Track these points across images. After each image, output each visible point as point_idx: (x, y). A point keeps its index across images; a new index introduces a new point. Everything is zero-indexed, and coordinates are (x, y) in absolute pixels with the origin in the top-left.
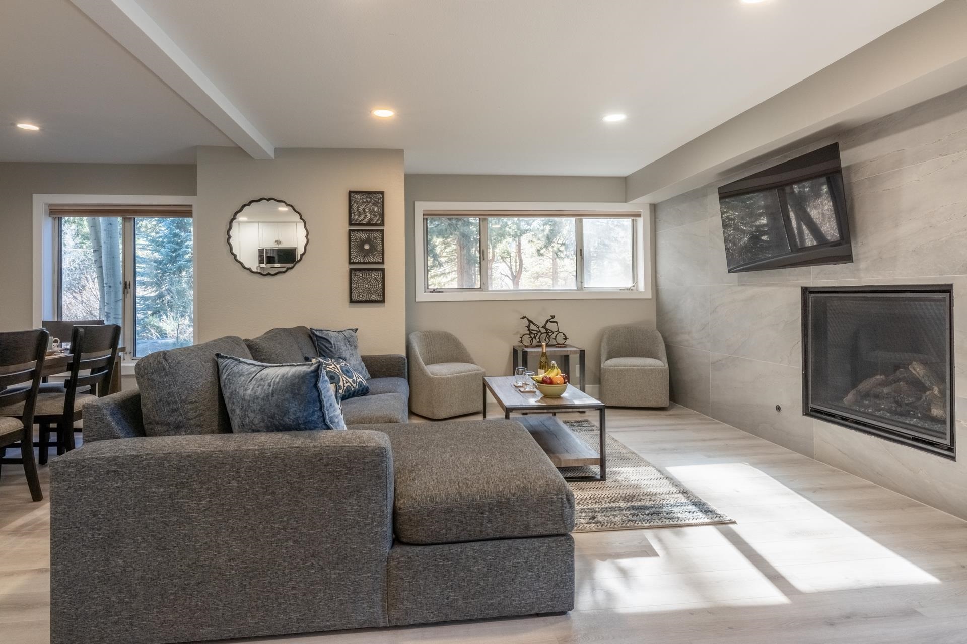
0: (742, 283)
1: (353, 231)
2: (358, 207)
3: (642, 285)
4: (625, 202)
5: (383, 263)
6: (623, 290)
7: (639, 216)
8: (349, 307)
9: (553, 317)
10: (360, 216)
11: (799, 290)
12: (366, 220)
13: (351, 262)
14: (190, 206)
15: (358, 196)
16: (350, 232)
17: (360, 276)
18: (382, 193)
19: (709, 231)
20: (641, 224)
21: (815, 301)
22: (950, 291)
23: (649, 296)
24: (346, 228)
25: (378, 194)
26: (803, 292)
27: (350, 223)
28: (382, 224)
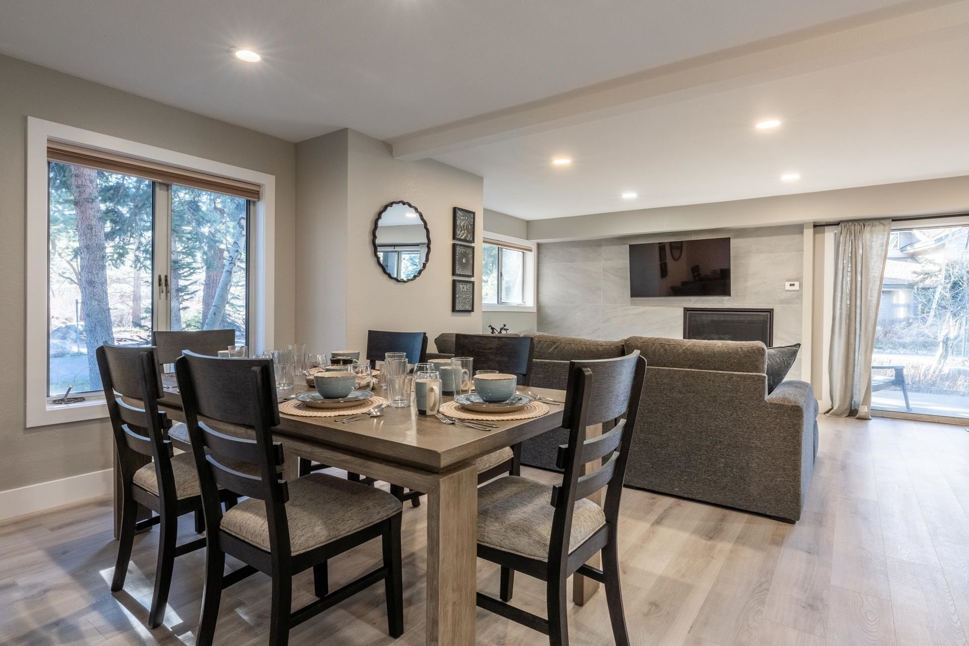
0: (633, 304)
1: (458, 245)
2: (461, 222)
3: (530, 302)
4: (527, 239)
5: (473, 276)
6: (519, 305)
7: (531, 251)
8: (452, 316)
9: (505, 325)
10: (461, 231)
11: (683, 309)
12: (463, 236)
13: (454, 274)
14: (259, 186)
15: (459, 213)
16: (454, 246)
17: (460, 287)
18: (474, 213)
19: (603, 269)
20: (531, 257)
21: (690, 315)
22: (771, 311)
23: (535, 310)
24: (450, 242)
25: (471, 214)
26: (684, 310)
27: (454, 238)
28: (473, 241)
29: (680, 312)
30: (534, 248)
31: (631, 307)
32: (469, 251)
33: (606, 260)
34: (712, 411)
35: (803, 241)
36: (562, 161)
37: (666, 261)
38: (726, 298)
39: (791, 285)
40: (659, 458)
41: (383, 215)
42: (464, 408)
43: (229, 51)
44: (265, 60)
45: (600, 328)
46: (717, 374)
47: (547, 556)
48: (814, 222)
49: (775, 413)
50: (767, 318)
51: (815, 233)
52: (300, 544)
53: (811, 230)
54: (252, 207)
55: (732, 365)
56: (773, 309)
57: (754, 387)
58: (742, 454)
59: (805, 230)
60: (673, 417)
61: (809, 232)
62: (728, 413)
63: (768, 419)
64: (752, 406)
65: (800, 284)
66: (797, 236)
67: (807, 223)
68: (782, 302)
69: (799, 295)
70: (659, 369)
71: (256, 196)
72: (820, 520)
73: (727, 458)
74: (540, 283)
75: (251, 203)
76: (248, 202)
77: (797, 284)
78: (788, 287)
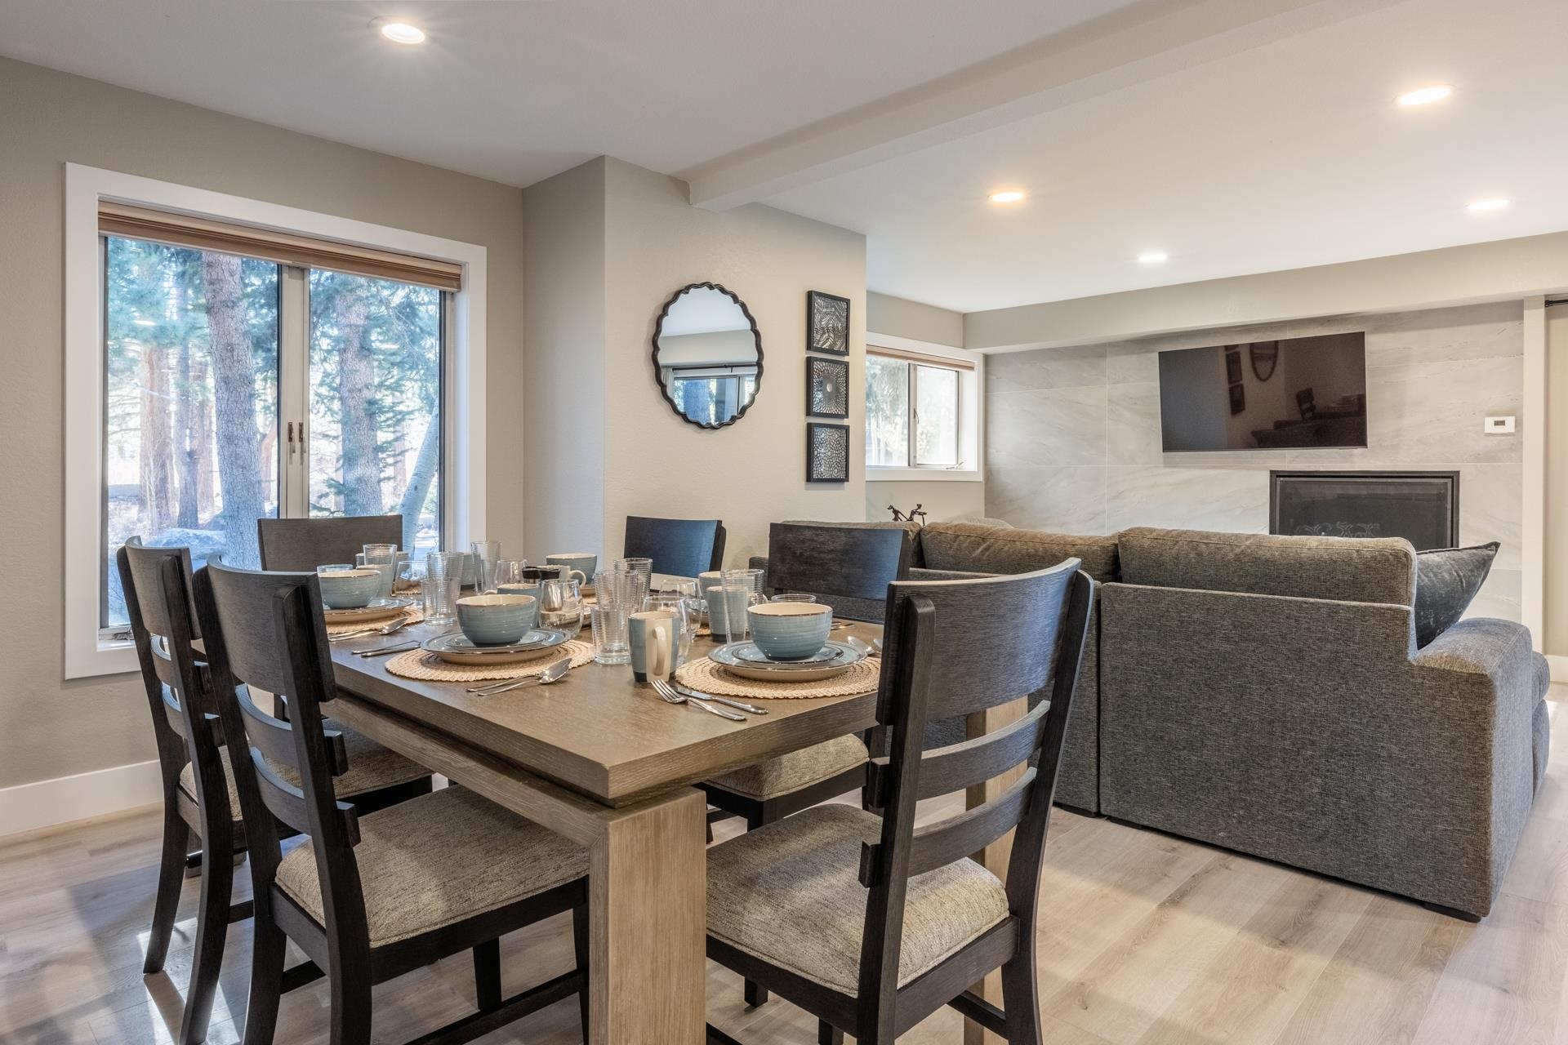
0: (1168, 464)
1: (817, 359)
2: (822, 319)
3: (971, 463)
4: (964, 348)
5: (846, 415)
6: (951, 468)
7: (972, 368)
8: (806, 489)
9: (919, 506)
10: (822, 335)
11: (1269, 473)
12: (828, 344)
13: (809, 412)
14: (459, 265)
15: (819, 303)
16: (809, 361)
17: (822, 435)
18: (847, 302)
19: (1109, 400)
20: (973, 381)
21: (1284, 486)
22: (1453, 477)
23: (980, 478)
24: (803, 354)
25: (842, 304)
26: (1271, 476)
27: (809, 347)
28: (846, 352)
29: (1264, 480)
30: (979, 364)
31: (1168, 470)
32: (839, 369)
33: (1114, 383)
34: (1293, 680)
35: (1522, 334)
36: (1007, 197)
37: (1241, 382)
38: (1358, 451)
39: (1497, 423)
40: (1185, 769)
41: (672, 308)
42: (727, 673)
43: (371, 26)
44: (433, 39)
45: (1104, 512)
46: (1305, 606)
47: (855, 985)
48: (1546, 296)
49: (1431, 688)
50: (1447, 489)
51: (1549, 317)
52: (388, 927)
53: (1541, 312)
54: (448, 302)
55: (1337, 586)
56: (1458, 472)
57: (1383, 634)
58: (1358, 771)
59: (1525, 312)
60: (1213, 689)
61: (1535, 318)
62: (1330, 684)
63: (1415, 701)
64: (1380, 671)
65: (1516, 421)
66: (1510, 326)
67: (1532, 299)
68: (1477, 457)
69: (1515, 444)
70: (1184, 593)
71: (455, 284)
72: (1536, 919)
73: (1326, 777)
74: (991, 427)
75: (448, 296)
76: (443, 294)
77: (1510, 421)
78: (1489, 425)
